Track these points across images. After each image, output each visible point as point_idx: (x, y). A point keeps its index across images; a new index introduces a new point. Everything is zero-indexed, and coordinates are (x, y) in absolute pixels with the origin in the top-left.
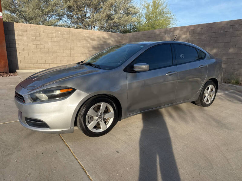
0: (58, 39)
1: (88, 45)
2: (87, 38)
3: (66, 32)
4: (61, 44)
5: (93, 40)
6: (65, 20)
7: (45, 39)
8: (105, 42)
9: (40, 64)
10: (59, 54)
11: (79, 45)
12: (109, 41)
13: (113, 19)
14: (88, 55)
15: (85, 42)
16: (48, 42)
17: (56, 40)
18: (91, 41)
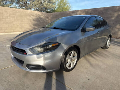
0: (14, 15)
1: (31, 19)
2: (30, 15)
3: (18, 11)
4: (16, 18)
5: (33, 16)
6: (15, 4)
7: (6, 15)
8: (40, 17)
9: (3, 30)
10: (14, 24)
11: (26, 19)
12: (42, 17)
13: (44, 5)
14: (31, 24)
15: (29, 17)
16: (7, 17)
17: (12, 15)
18: (32, 17)
